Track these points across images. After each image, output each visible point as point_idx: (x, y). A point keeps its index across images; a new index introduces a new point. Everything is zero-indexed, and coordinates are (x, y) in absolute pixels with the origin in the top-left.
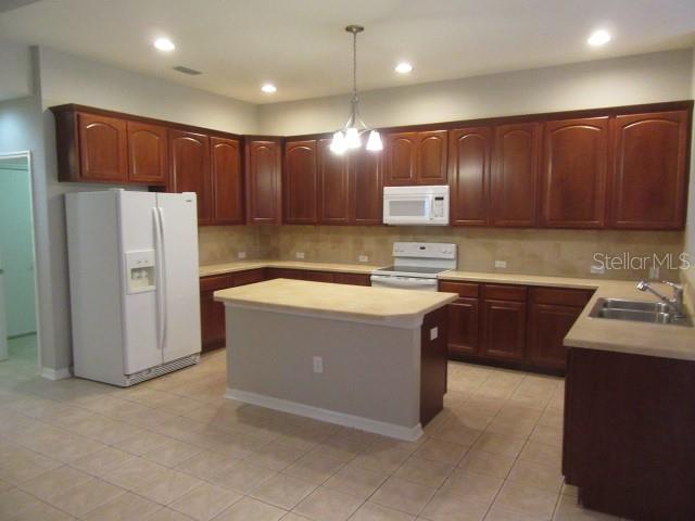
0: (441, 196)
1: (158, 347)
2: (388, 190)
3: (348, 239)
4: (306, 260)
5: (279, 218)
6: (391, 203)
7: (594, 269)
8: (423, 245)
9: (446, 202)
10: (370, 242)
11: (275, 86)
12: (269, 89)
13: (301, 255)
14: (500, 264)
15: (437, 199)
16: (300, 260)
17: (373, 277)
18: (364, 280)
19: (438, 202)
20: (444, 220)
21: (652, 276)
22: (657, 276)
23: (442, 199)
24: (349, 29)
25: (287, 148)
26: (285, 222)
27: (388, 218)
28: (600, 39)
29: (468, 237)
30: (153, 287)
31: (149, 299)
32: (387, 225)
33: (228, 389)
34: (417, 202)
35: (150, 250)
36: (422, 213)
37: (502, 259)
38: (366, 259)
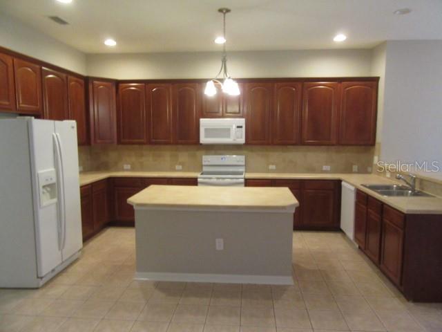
0: (241, 125)
1: (59, 249)
2: (203, 121)
3: (167, 154)
4: (133, 169)
5: (116, 141)
6: (206, 130)
7: (325, 168)
8: (223, 156)
9: (244, 129)
10: (184, 156)
11: (116, 41)
12: (110, 43)
13: (128, 167)
14: (272, 167)
15: (238, 127)
16: (127, 170)
17: (199, 180)
18: (193, 182)
19: (239, 129)
20: (242, 140)
21: (354, 170)
22: (356, 170)
23: (241, 127)
24: (221, 11)
25: (120, 88)
26: (119, 142)
27: (204, 139)
28: (340, 38)
29: (252, 151)
30: (55, 200)
31: (53, 210)
32: (201, 144)
33: (136, 273)
34: (225, 129)
35: (53, 169)
36: (229, 136)
37: (273, 164)
38: (180, 167)
